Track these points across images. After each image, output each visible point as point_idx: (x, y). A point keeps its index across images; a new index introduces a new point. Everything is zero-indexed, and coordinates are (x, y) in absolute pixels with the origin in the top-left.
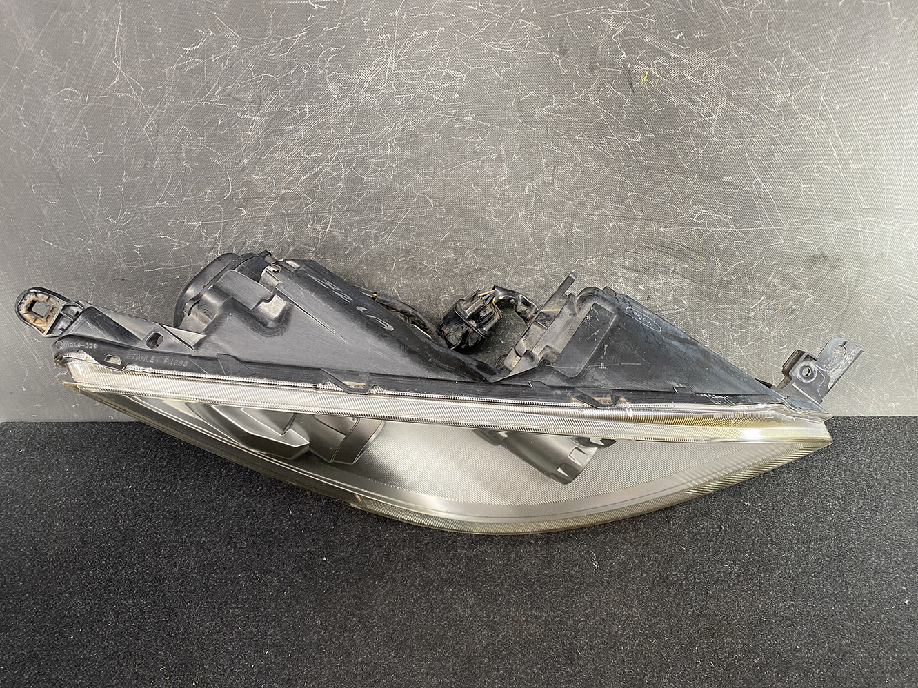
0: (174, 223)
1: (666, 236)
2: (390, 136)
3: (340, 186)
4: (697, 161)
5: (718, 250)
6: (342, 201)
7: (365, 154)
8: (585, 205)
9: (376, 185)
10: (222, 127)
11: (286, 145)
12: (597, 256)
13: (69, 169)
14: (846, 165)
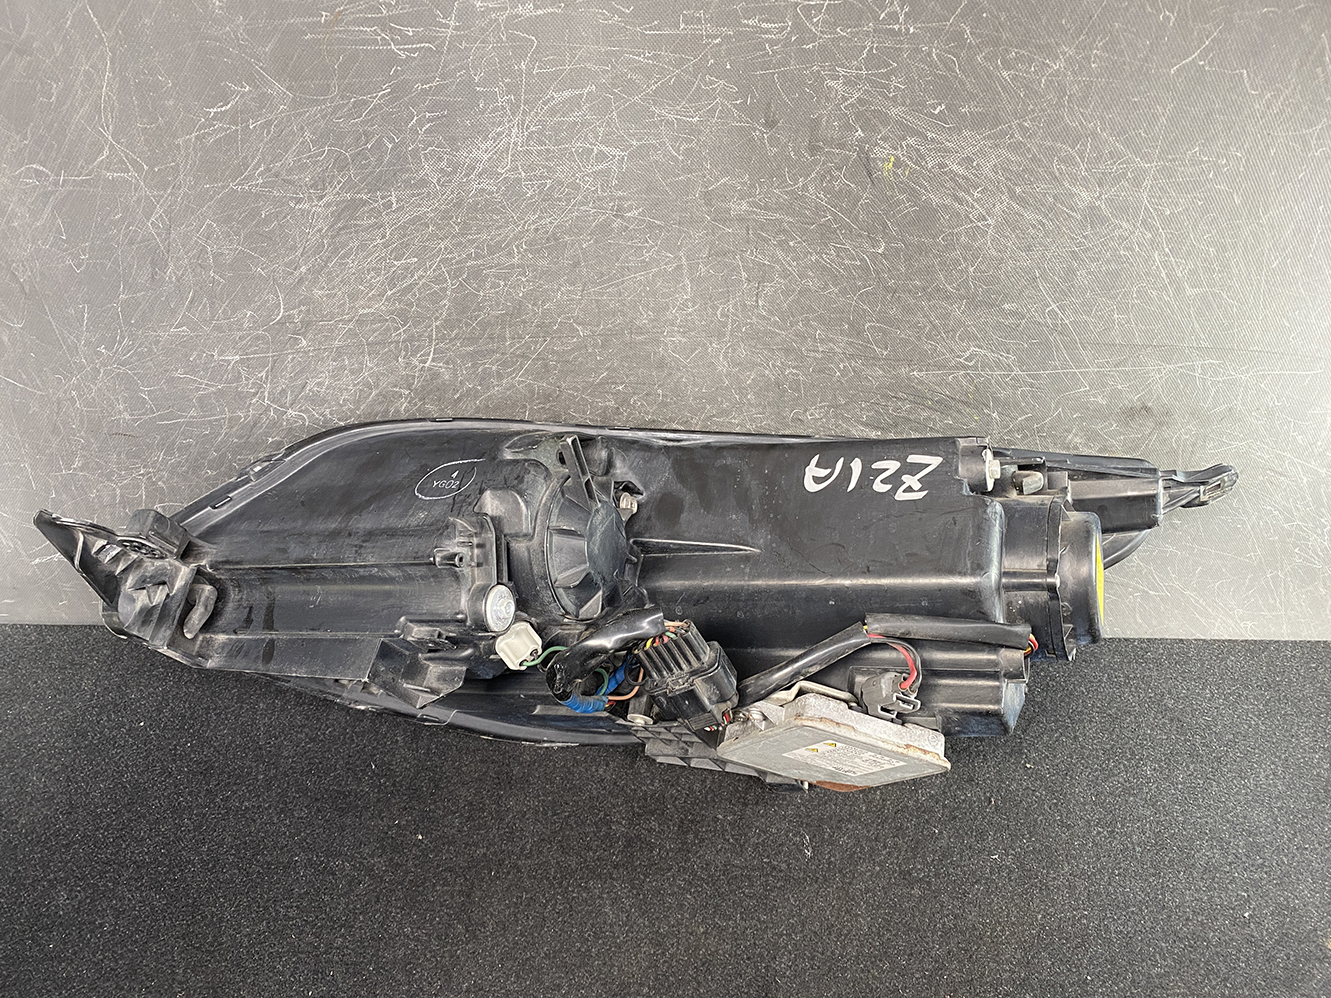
0: (199, 356)
1: (921, 382)
2: (516, 238)
3: (445, 305)
4: (966, 281)
5: (996, 400)
6: (449, 324)
7: (480, 262)
8: (805, 337)
9: (498, 304)
10: (267, 221)
11: (363, 246)
12: (821, 408)
13: (38, 280)
14: (1179, 290)
